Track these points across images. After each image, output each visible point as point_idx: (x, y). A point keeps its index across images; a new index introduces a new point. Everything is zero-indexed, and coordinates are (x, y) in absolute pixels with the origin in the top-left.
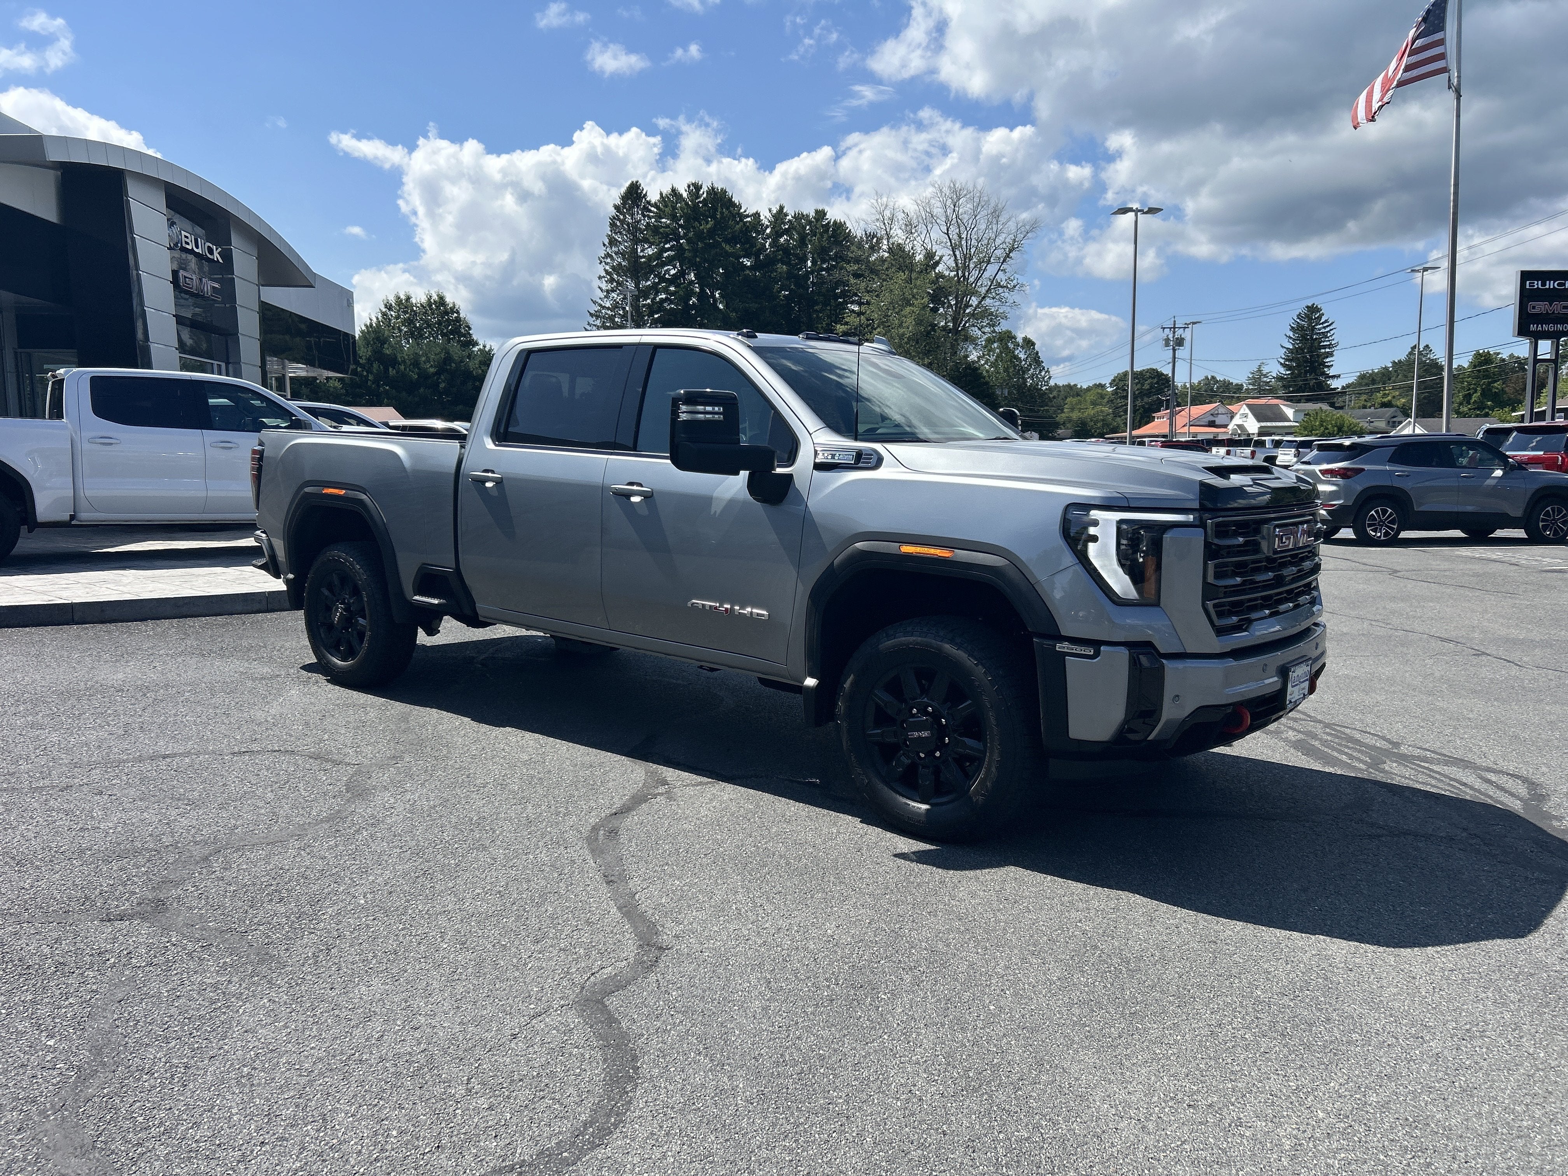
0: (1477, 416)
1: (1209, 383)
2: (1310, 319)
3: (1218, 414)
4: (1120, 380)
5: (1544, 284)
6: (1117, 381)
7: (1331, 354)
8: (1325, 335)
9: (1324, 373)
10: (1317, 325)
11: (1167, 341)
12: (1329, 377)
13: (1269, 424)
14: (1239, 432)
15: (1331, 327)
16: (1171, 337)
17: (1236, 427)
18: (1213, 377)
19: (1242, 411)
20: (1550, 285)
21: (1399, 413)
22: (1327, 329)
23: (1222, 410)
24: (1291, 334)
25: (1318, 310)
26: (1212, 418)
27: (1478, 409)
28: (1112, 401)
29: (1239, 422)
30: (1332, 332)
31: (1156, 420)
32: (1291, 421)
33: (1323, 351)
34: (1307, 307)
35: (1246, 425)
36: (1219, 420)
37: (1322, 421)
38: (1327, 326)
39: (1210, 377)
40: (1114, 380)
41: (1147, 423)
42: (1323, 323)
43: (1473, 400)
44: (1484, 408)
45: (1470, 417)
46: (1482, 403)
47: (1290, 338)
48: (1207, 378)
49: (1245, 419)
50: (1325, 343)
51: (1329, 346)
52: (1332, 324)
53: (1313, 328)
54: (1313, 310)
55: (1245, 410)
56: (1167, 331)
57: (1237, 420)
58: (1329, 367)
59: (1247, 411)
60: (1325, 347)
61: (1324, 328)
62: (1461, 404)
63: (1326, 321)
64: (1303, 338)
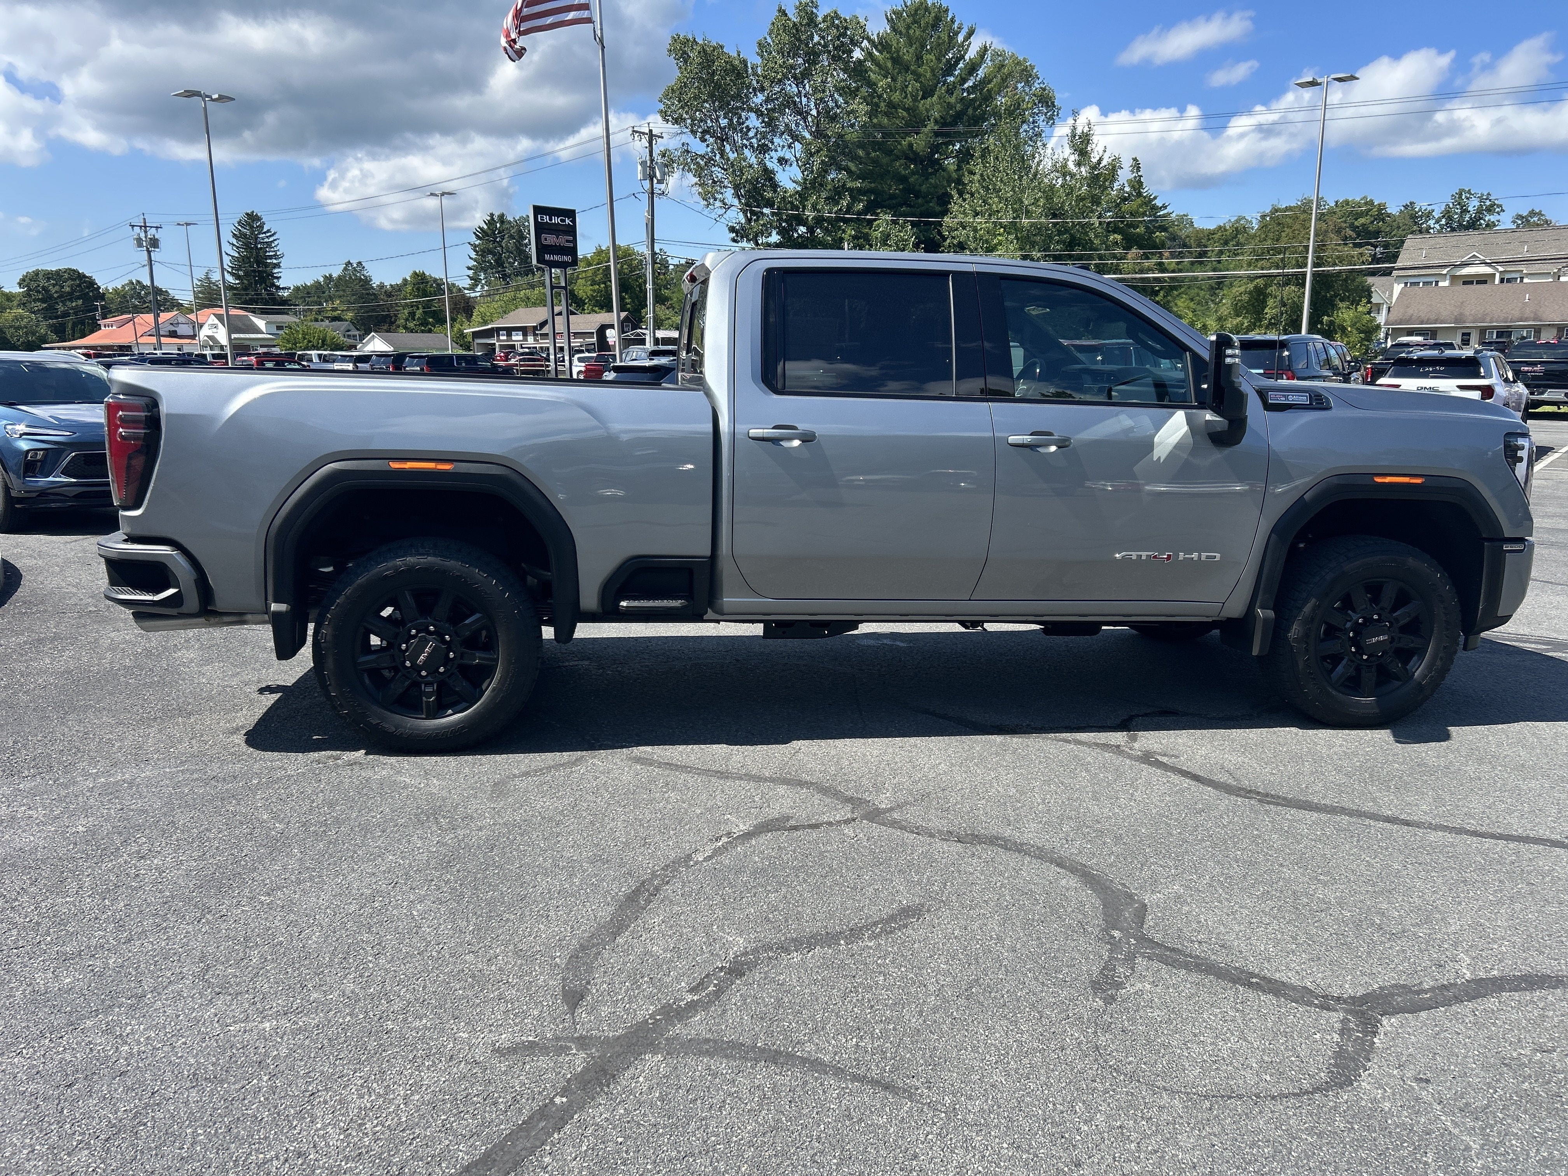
0: (423, 332)
1: (135, 288)
2: (252, 227)
3: (178, 323)
4: (31, 280)
5: (551, 219)
6: (27, 280)
7: (278, 265)
8: (269, 244)
9: (273, 285)
10: (259, 234)
11: (139, 242)
12: (278, 288)
13: (242, 336)
14: (211, 343)
15: (274, 238)
16: (142, 235)
17: (206, 338)
18: (138, 282)
19: (210, 322)
20: (556, 220)
21: (352, 327)
22: (271, 239)
23: (181, 319)
24: (234, 241)
25: (258, 219)
26: (173, 328)
27: (422, 324)
28: (24, 304)
29: (210, 333)
30: (276, 243)
31: (103, 328)
32: (263, 333)
33: (269, 261)
34: (247, 214)
35: (216, 335)
36: (183, 330)
37: (304, 334)
38: (270, 236)
39: (134, 282)
40: (23, 280)
41: (92, 332)
42: (265, 233)
43: (417, 317)
44: (427, 324)
45: (417, 332)
46: (425, 319)
47: (233, 245)
48: (131, 282)
49: (215, 330)
50: (271, 254)
51: (276, 256)
52: (275, 233)
53: (256, 238)
54: (252, 218)
55: (213, 320)
56: (137, 229)
57: (205, 332)
58: (278, 278)
59: (216, 321)
60: (271, 257)
61: (267, 237)
62: (407, 320)
63: (268, 231)
64: (247, 246)
